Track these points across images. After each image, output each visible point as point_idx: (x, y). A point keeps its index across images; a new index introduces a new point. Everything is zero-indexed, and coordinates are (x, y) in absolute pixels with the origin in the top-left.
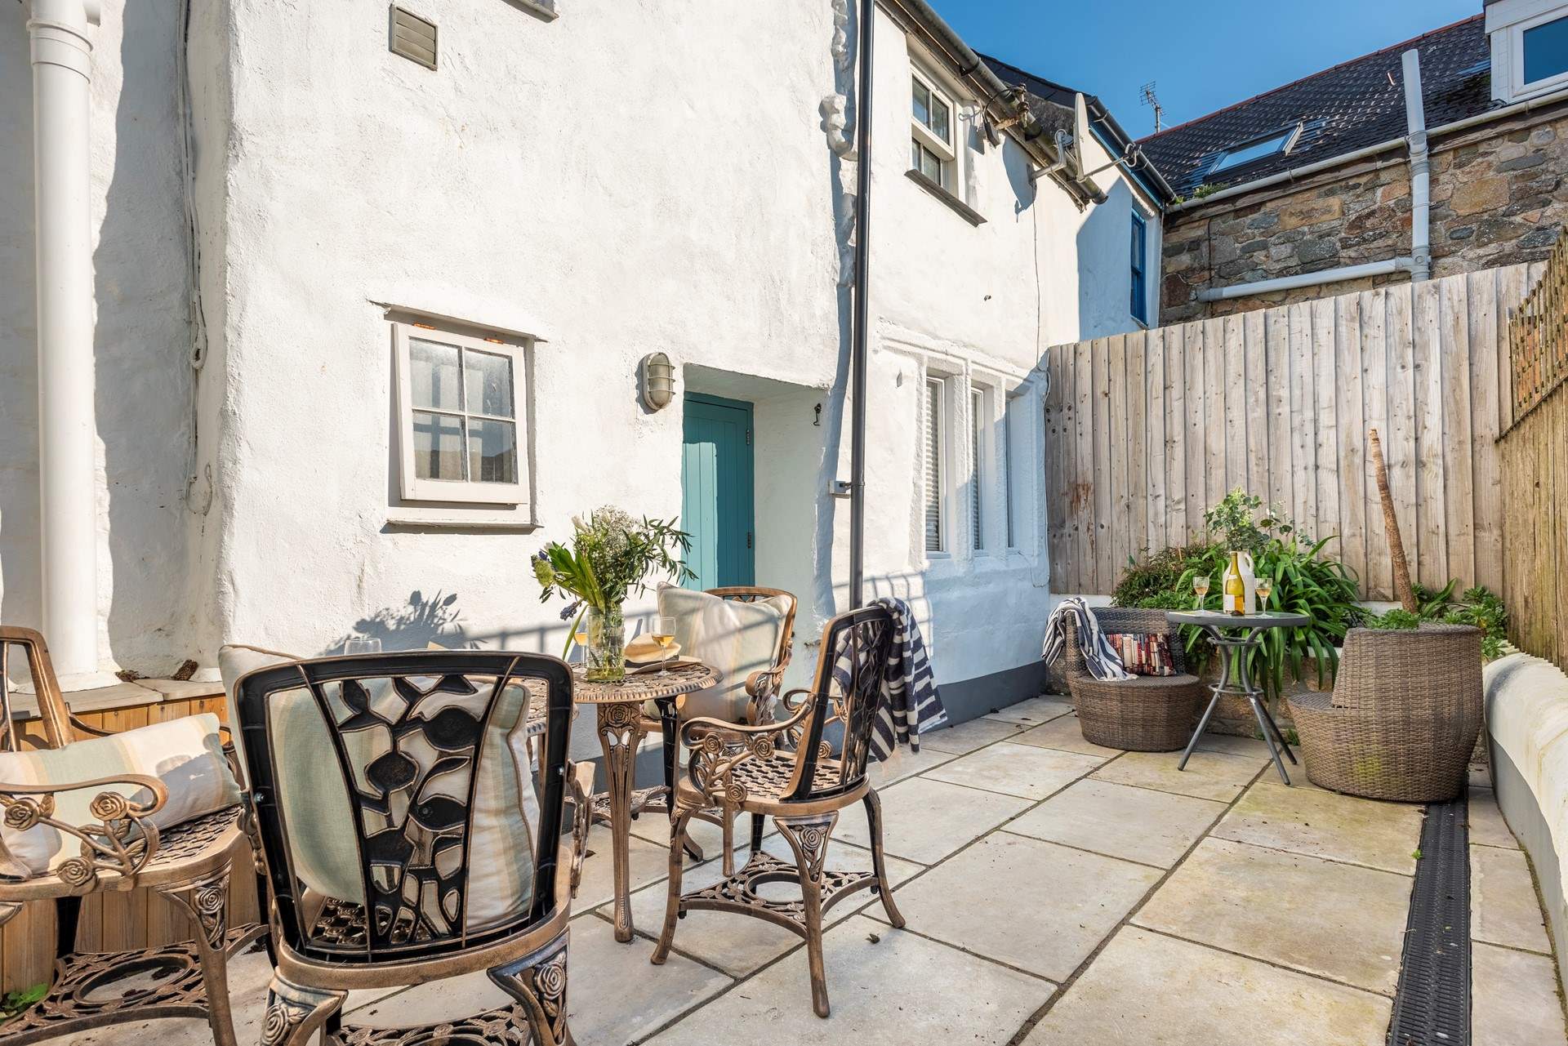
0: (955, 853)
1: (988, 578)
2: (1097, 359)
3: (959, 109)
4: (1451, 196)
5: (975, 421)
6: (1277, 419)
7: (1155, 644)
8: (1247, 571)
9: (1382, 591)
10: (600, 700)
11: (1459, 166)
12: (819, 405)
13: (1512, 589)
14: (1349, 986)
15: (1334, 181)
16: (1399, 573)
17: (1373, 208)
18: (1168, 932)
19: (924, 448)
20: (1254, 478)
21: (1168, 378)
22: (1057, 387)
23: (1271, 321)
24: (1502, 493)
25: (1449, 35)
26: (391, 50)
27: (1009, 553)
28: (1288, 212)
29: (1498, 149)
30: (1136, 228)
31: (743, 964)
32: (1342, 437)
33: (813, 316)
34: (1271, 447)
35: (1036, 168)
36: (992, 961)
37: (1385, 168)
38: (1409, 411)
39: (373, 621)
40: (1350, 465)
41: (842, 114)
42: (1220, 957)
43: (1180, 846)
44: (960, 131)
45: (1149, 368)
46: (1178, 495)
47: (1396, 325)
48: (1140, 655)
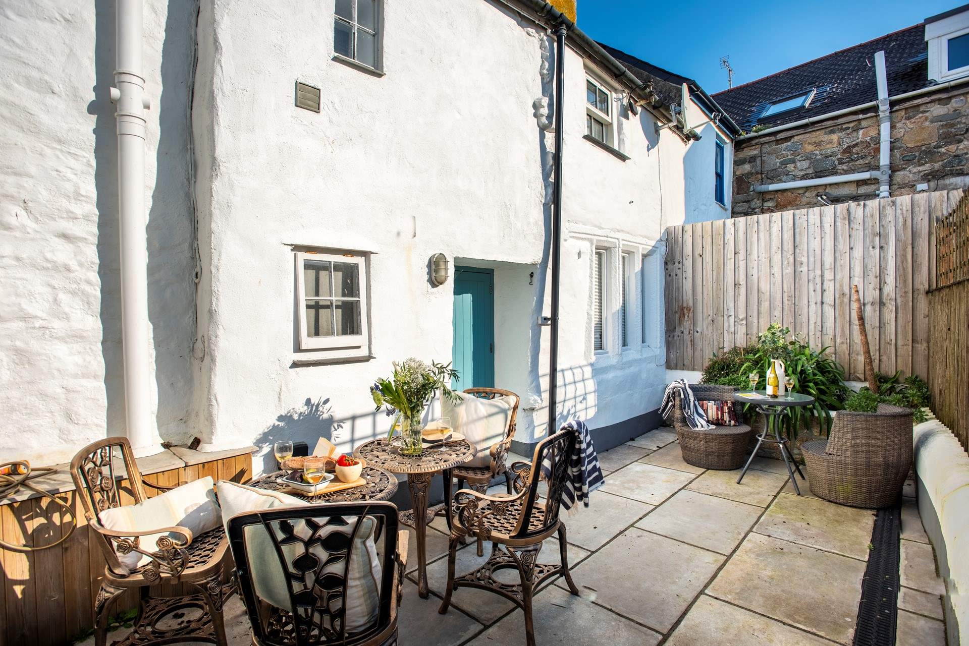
0: (608, 543)
1: (630, 364)
2: (695, 234)
3: (614, 95)
4: (904, 135)
5: (624, 271)
6: (800, 274)
7: (726, 408)
8: (780, 371)
9: (858, 375)
10: (409, 472)
11: (908, 118)
12: (532, 273)
13: (933, 380)
14: (826, 639)
15: (834, 126)
16: (868, 368)
17: (857, 141)
18: (726, 600)
19: (594, 294)
20: (786, 308)
21: (737, 248)
22: (672, 250)
23: (797, 218)
24: (929, 323)
25: (904, 35)
26: (296, 106)
27: (643, 347)
28: (808, 143)
29: (931, 109)
30: (718, 149)
31: (489, 616)
32: (837, 286)
33: (529, 223)
34: (796, 291)
35: (660, 124)
36: (627, 618)
37: (864, 119)
38: (876, 273)
39: (286, 416)
40: (842, 303)
41: (546, 108)
42: (755, 618)
43: (735, 539)
44: (615, 107)
45: (726, 241)
46: (742, 315)
47: (869, 223)
48: (717, 414)
